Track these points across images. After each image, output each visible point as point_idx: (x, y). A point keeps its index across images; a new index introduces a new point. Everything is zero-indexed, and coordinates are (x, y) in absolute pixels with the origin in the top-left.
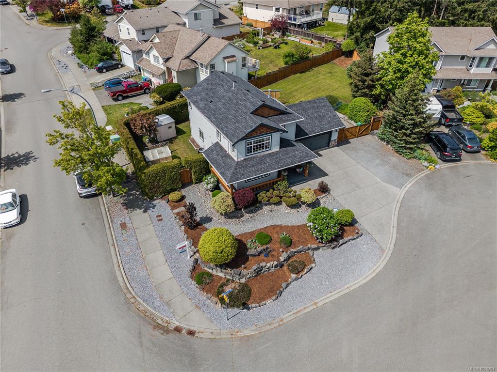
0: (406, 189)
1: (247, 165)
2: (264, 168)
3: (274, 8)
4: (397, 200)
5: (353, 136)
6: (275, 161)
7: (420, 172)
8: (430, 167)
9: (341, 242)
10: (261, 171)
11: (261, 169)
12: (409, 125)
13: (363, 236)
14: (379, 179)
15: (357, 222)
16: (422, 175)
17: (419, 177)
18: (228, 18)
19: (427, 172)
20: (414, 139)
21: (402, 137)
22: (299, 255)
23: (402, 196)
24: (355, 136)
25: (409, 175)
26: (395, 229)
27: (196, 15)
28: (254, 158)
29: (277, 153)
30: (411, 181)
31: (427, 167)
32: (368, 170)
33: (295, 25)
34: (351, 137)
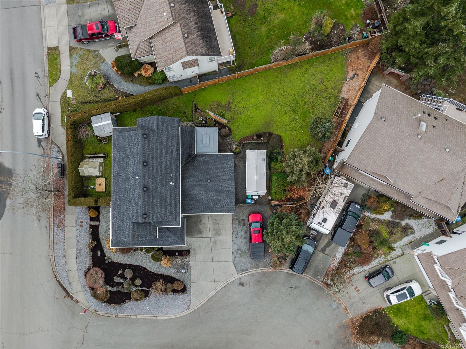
0: (241, 276)
4: (227, 281)
13: (186, 294)
14: (232, 258)
16: (263, 270)
17: (259, 271)
19: (269, 269)
23: (233, 280)
30: (251, 272)
32: (233, 246)
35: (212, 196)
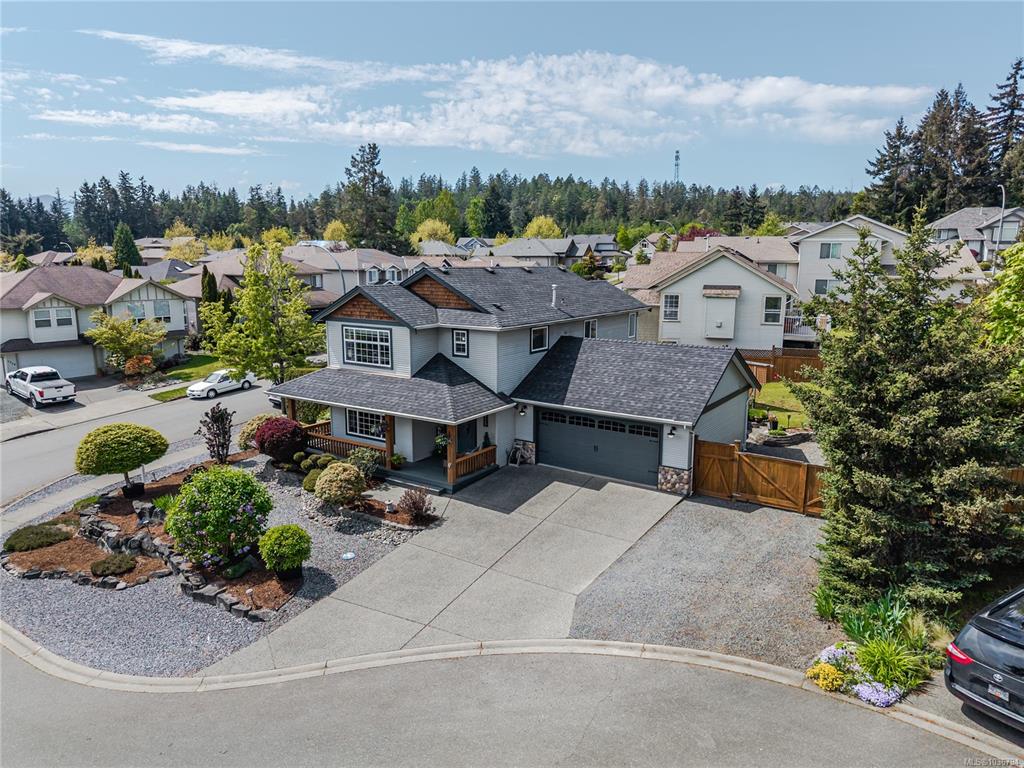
5: (786, 503)
8: (823, 668)
9: (208, 588)
13: (255, 624)
14: (584, 587)
15: (317, 599)
23: (526, 650)
24: (794, 506)
29: (399, 382)
32: (618, 561)
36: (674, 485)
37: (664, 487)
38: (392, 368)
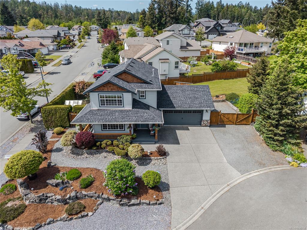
0: (249, 176)
1: (97, 113)
2: (109, 119)
3: (229, 43)
4: (228, 183)
5: (231, 123)
6: (122, 116)
7: (278, 165)
8: (293, 163)
9: (133, 201)
10: (105, 121)
11: (106, 119)
12: (274, 114)
13: (162, 205)
14: (225, 160)
15: (168, 190)
16: (279, 168)
17: (273, 170)
18: (192, 46)
19: (287, 167)
20: (282, 131)
21: (270, 127)
22: (89, 199)
23: (238, 182)
24: (233, 123)
25: (262, 165)
26: (203, 211)
27: (168, 42)
28: (107, 110)
29: (128, 111)
30: (261, 171)
31: (289, 163)
32: (222, 150)
33: (242, 54)
34: (228, 123)
35: (189, 95)
36: (206, 124)
37: (203, 125)
38: (123, 107)
